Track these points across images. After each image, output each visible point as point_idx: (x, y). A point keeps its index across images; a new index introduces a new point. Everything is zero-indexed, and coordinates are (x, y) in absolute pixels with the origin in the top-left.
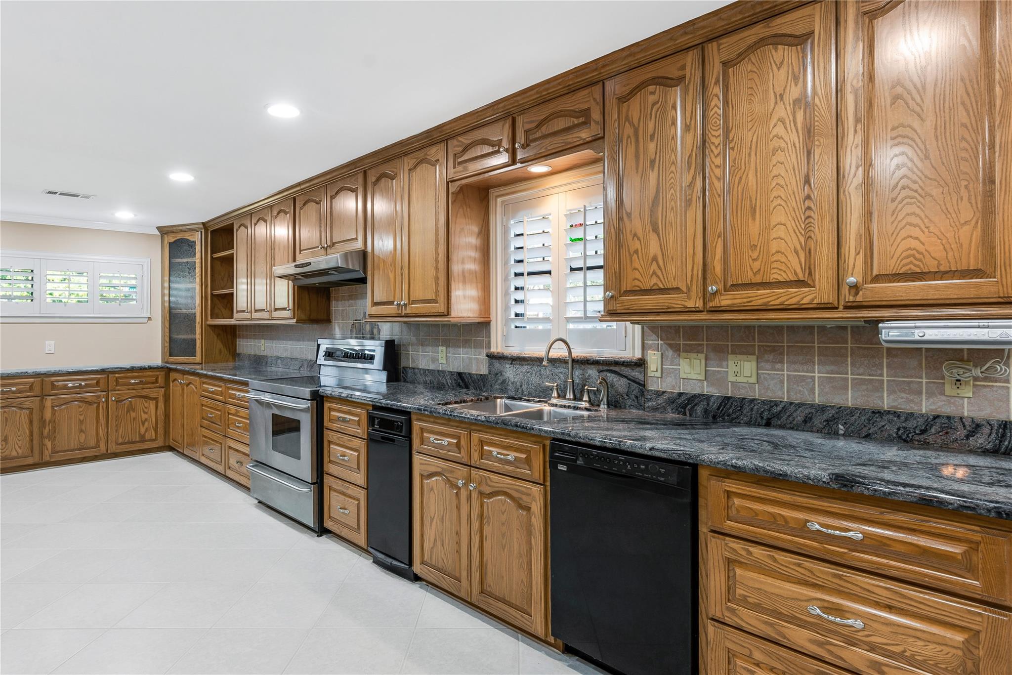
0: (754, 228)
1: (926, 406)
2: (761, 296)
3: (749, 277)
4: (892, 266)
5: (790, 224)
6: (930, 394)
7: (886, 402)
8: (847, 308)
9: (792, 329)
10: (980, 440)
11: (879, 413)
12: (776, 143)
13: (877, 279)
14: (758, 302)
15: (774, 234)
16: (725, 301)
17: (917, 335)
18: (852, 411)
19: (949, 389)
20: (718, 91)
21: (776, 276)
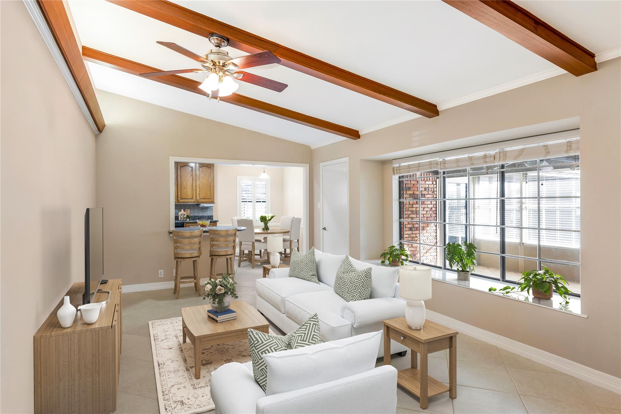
0: (185, 191)
1: (201, 215)
2: (186, 200)
3: (184, 198)
4: (202, 198)
5: (190, 191)
6: (201, 213)
7: (196, 215)
8: (197, 202)
9: (184, 205)
10: (206, 218)
11: (195, 216)
12: (188, 180)
13: (200, 199)
14: (186, 201)
15: (188, 192)
16: (181, 201)
17: (205, 205)
18: (192, 216)
19: (203, 212)
20: (180, 170)
21: (188, 198)
